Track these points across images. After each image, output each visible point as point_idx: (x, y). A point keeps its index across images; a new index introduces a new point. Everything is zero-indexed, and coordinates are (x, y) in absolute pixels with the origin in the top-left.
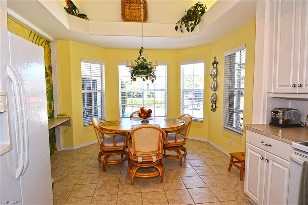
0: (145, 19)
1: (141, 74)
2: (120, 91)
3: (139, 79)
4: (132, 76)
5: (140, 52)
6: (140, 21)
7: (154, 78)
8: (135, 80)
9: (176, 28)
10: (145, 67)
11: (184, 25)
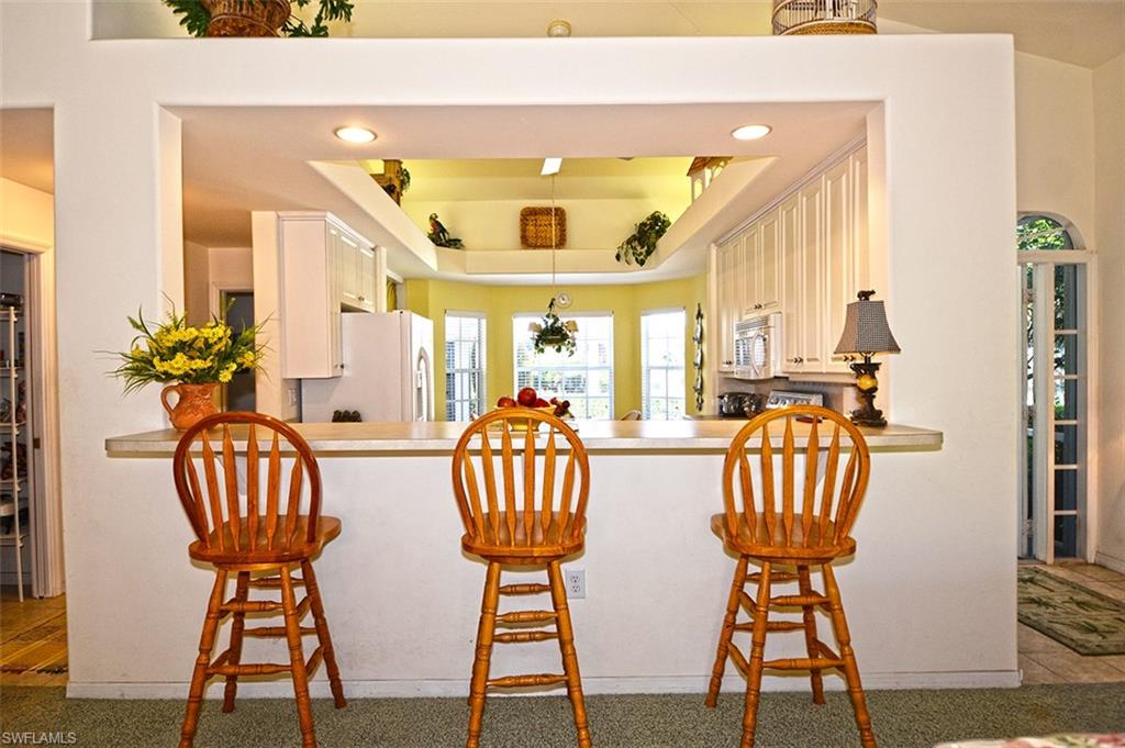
0: (561, 243)
1: (550, 342)
2: (517, 370)
3: (550, 350)
4: (537, 345)
5: (550, 306)
6: (551, 247)
7: (573, 349)
8: (542, 351)
9: (618, 257)
10: (559, 330)
11: (631, 251)
